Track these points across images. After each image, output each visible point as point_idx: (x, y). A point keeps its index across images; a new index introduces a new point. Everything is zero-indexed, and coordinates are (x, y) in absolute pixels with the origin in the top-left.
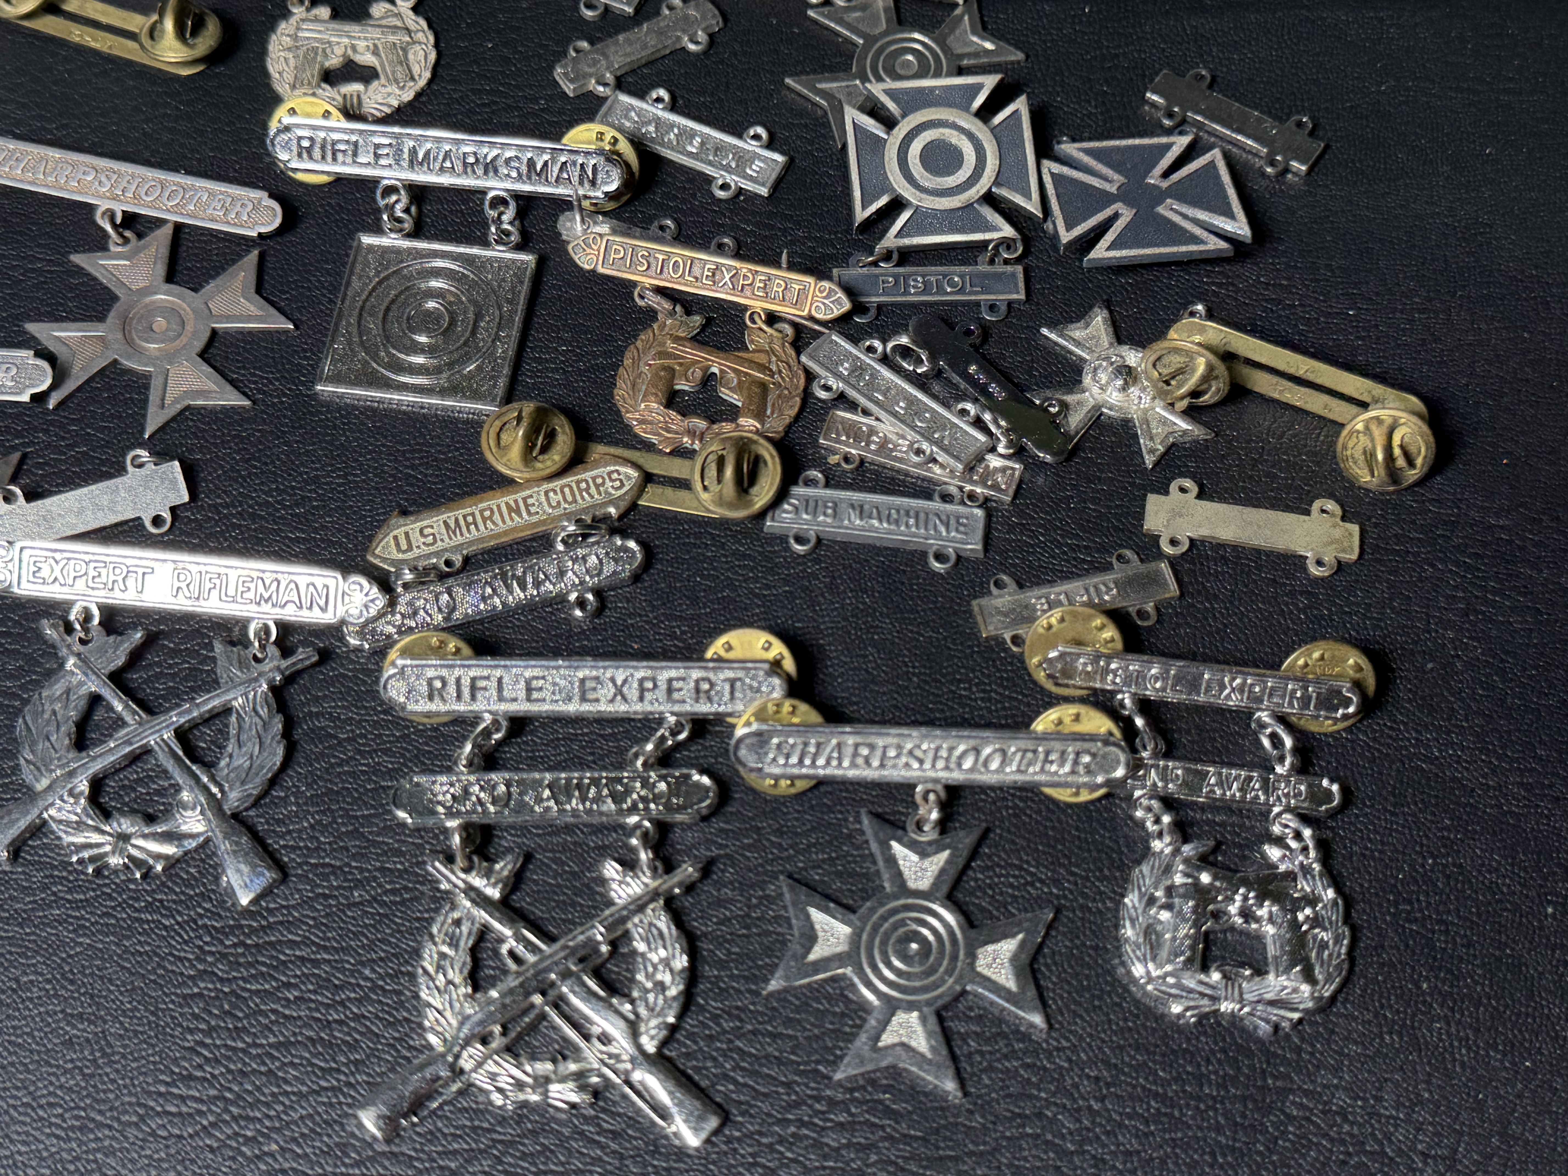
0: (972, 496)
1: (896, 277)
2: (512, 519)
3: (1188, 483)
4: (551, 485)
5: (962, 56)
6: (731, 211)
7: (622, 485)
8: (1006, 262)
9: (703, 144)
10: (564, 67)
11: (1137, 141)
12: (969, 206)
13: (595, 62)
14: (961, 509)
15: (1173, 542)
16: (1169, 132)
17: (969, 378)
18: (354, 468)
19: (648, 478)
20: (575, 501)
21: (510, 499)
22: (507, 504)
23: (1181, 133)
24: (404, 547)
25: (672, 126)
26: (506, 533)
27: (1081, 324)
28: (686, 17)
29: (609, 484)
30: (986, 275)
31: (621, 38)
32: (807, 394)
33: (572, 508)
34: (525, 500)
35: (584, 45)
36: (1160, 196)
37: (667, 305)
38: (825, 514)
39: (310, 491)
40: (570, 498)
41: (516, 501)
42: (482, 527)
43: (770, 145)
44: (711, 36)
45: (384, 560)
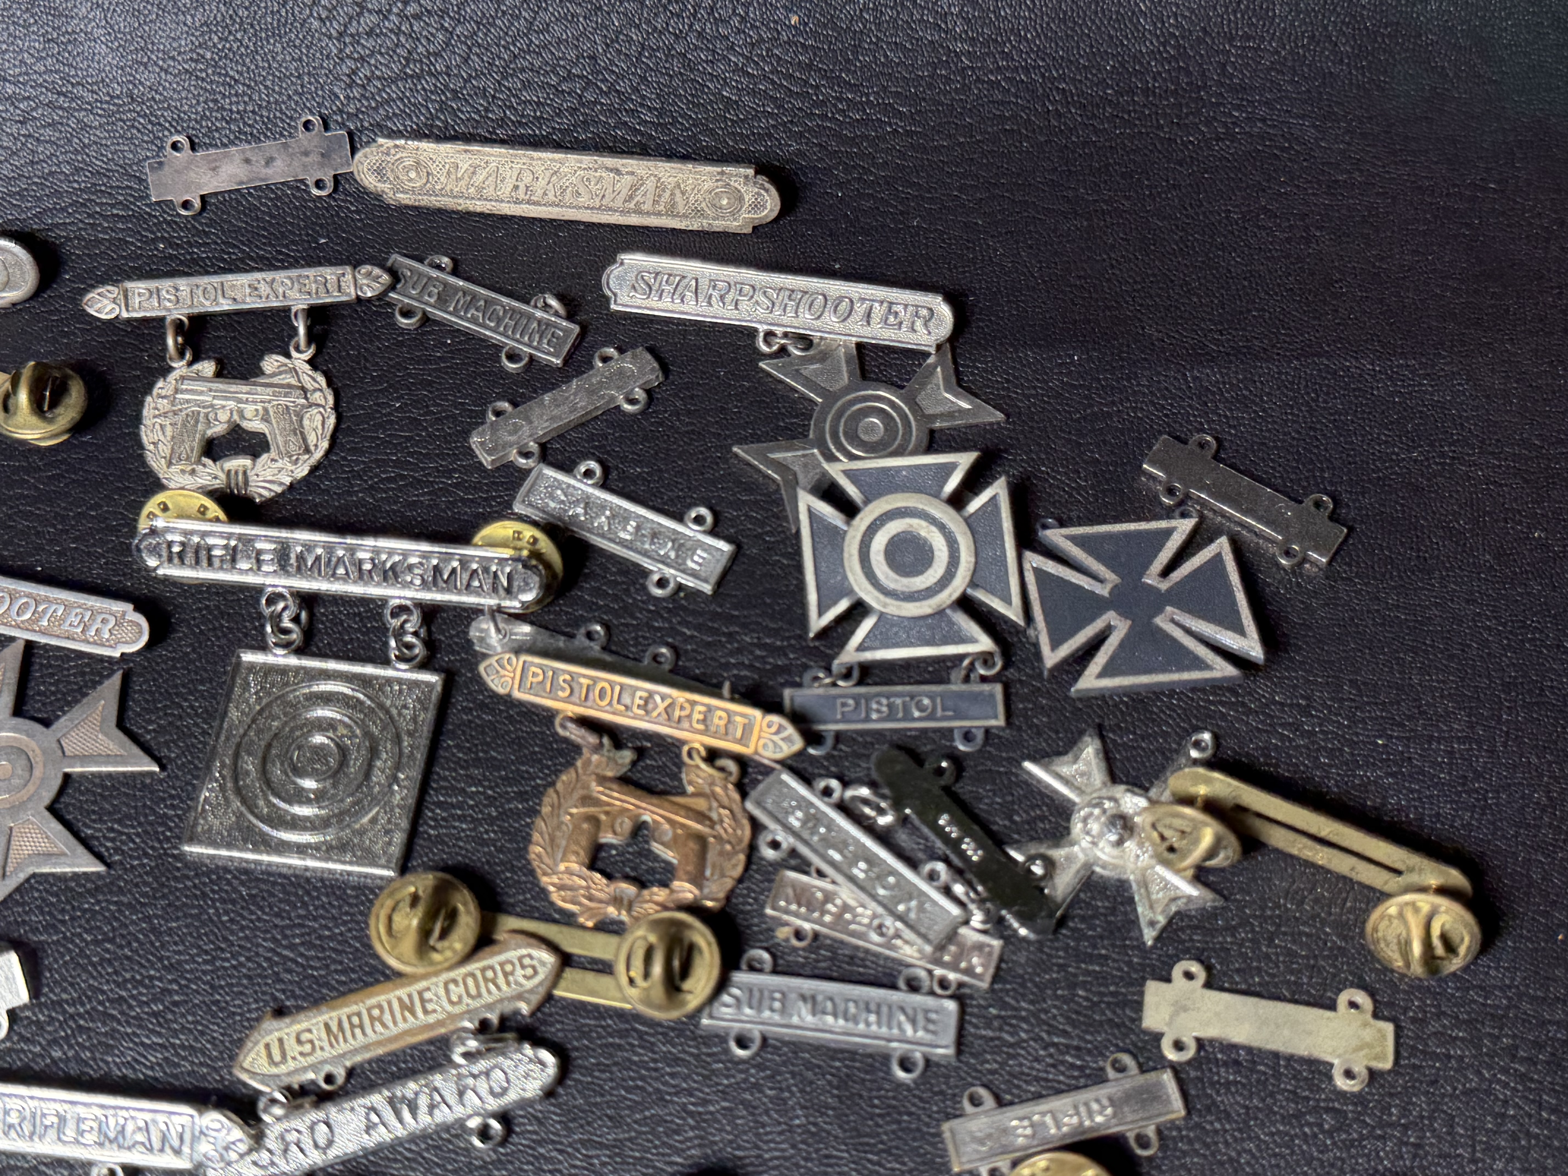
0: (943, 983)
1: (857, 698)
2: (405, 1019)
3: (1195, 968)
4: (452, 974)
5: (933, 417)
6: (669, 611)
7: (536, 972)
8: (984, 679)
9: (638, 528)
10: (481, 435)
11: (1132, 526)
12: (940, 613)
13: (516, 430)
14: (930, 1001)
15: (1179, 1046)
16: (1168, 513)
17: (940, 832)
18: (222, 950)
19: (566, 960)
20: (479, 995)
21: (402, 993)
22: (400, 1000)
23: (1184, 515)
24: (277, 1057)
25: (603, 507)
26: (396, 1038)
27: (1069, 757)
28: (621, 372)
29: (519, 972)
30: (960, 695)
31: (547, 398)
32: (752, 849)
33: (474, 1004)
34: (420, 993)
35: (505, 405)
36: (1159, 599)
37: (592, 739)
38: (772, 1010)
39: (170, 982)
40: (473, 991)
41: (410, 996)
42: (369, 1030)
43: (713, 532)
44: (649, 392)
45: (253, 1074)
